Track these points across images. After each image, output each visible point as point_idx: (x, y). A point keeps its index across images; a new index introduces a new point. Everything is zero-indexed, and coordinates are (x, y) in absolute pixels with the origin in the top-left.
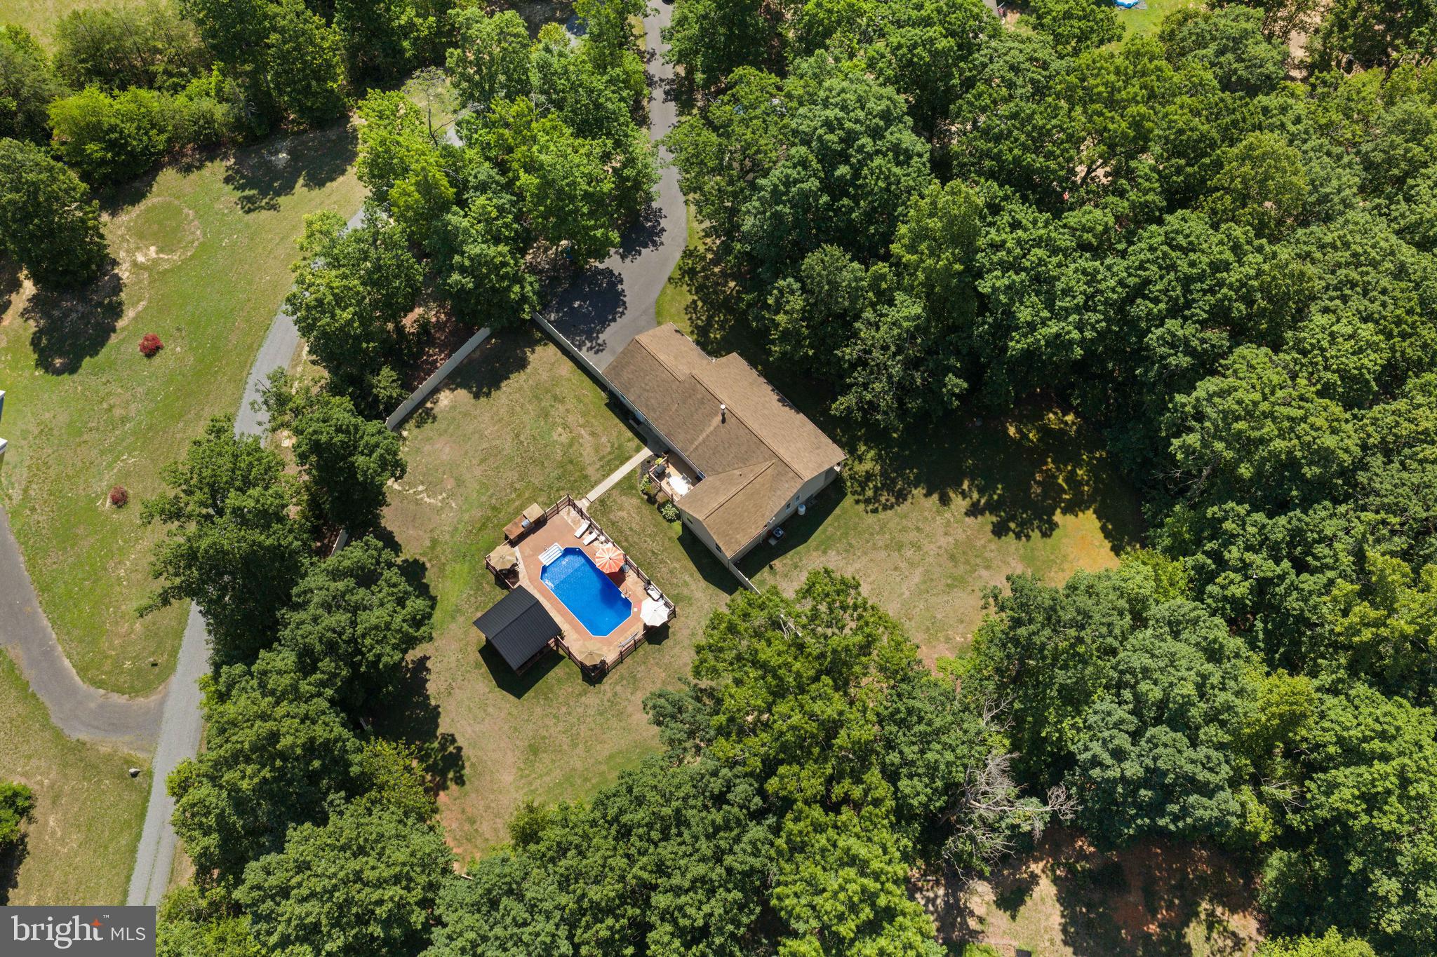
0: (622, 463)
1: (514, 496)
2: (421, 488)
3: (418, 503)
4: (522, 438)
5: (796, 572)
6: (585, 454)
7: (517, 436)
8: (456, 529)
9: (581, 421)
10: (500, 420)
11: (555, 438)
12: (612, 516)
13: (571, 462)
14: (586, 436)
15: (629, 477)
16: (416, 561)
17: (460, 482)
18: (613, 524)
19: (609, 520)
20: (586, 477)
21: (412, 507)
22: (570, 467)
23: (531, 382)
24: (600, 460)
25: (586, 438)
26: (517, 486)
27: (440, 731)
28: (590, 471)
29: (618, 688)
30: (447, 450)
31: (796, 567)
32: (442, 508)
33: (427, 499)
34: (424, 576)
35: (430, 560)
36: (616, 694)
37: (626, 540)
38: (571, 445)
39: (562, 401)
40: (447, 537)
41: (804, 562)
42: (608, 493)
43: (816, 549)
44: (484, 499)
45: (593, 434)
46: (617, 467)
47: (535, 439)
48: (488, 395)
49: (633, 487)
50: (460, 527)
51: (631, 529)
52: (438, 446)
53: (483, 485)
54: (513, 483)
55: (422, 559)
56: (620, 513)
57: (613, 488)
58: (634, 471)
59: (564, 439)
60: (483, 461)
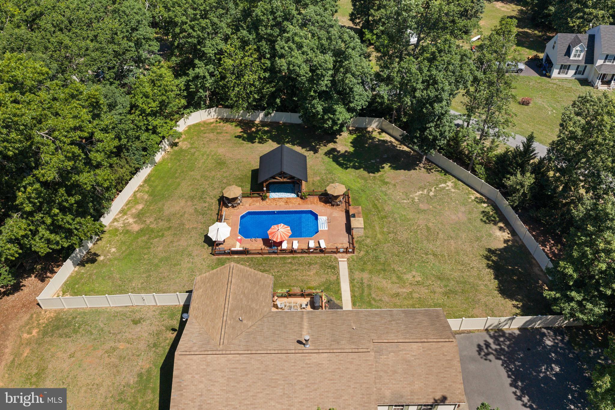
0: (353, 296)
1: (385, 230)
2: (432, 194)
3: (422, 188)
4: (431, 257)
5: (152, 341)
6: (384, 282)
7: (434, 255)
8: (386, 195)
9: (415, 295)
10: (457, 253)
11: (414, 273)
12: (317, 266)
13: (384, 270)
14: (400, 290)
15: (338, 292)
16: (378, 171)
17: (419, 211)
18: (310, 264)
19: (316, 263)
20: (363, 270)
21: (422, 184)
22: (379, 267)
23: (482, 287)
24: (369, 286)
25: (396, 289)
26: (392, 235)
27: (270, 141)
28: (365, 276)
29: (206, 205)
30: (453, 217)
31: (155, 345)
32: (407, 195)
33: (421, 192)
34: (364, 170)
35: (375, 177)
36: (205, 202)
37: (291, 263)
38: (399, 277)
39: (446, 294)
40: (384, 189)
41: (151, 354)
42: (338, 274)
43: (149, 371)
44: (396, 216)
45: (397, 295)
46: (352, 291)
47: (423, 262)
48: (487, 258)
49: (327, 289)
50: (385, 198)
51: (295, 270)
52: (460, 215)
53: (409, 220)
54: (396, 234)
55: (377, 175)
56: (315, 271)
57: (338, 279)
58: (340, 298)
59: (408, 277)
60: (428, 229)
